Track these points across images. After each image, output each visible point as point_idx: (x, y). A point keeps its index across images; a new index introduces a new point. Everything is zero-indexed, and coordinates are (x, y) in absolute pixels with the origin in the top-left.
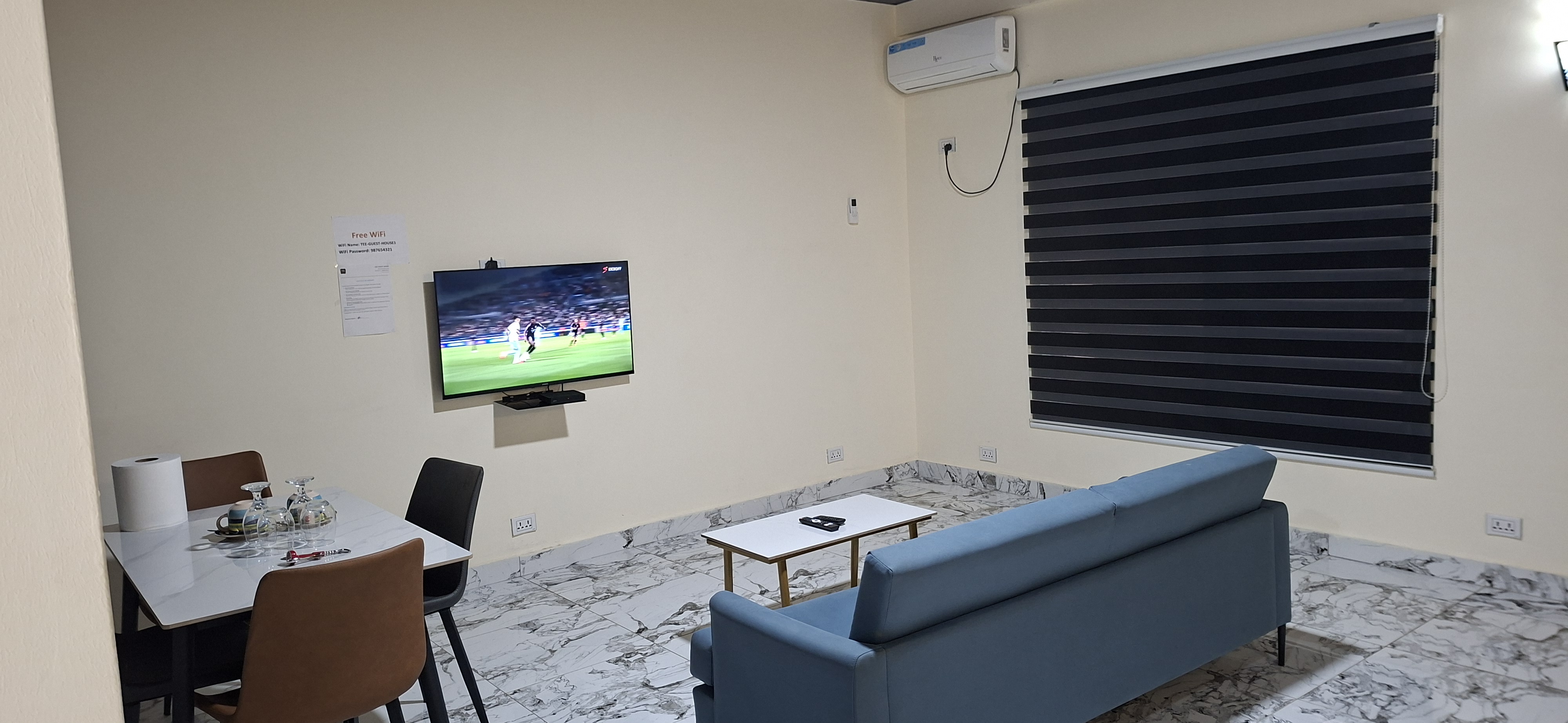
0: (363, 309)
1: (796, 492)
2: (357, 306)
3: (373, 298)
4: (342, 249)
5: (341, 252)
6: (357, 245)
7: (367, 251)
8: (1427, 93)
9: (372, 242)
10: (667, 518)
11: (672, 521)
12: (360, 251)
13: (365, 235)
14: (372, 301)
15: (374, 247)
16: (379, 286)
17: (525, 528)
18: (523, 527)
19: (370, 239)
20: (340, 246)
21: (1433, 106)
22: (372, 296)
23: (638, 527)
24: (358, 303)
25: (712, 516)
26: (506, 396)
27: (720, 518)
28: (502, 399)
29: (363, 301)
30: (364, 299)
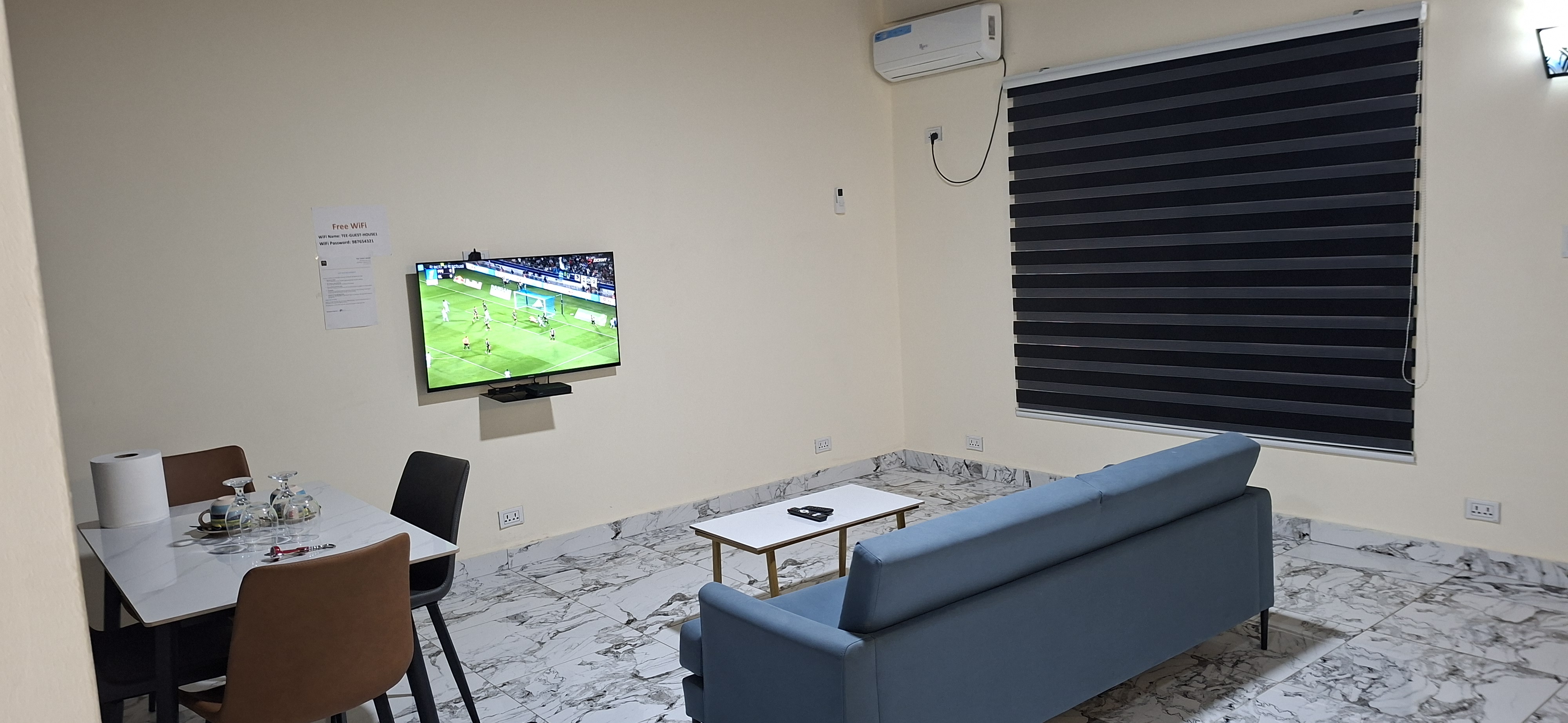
0: (345, 301)
1: (784, 483)
2: (339, 298)
3: (354, 291)
4: (323, 240)
5: (322, 244)
6: (338, 236)
7: (348, 242)
8: (1411, 80)
9: (353, 233)
10: (655, 509)
11: (660, 512)
12: (341, 243)
13: (346, 227)
14: (354, 293)
15: (355, 238)
16: (361, 278)
17: (512, 520)
18: (510, 520)
19: (350, 231)
20: (320, 237)
21: (1416, 93)
22: (354, 288)
23: (627, 518)
24: (340, 295)
25: (700, 507)
26: (492, 388)
27: (709, 508)
28: (487, 392)
29: (345, 293)
30: (346, 291)
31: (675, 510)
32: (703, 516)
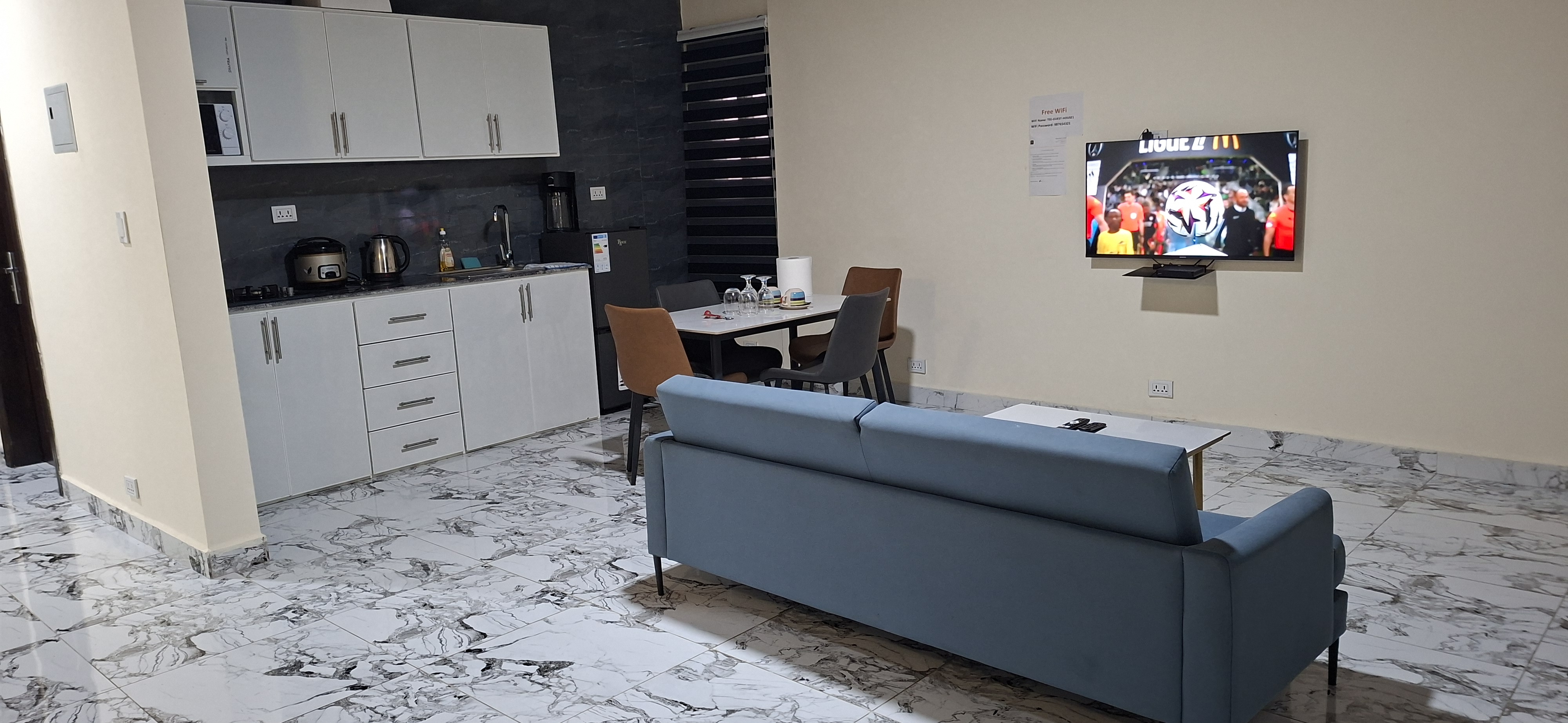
0: (1044, 174)
2: (1040, 171)
4: (1034, 124)
5: (1033, 127)
6: (1044, 120)
7: (1051, 125)
9: (1056, 117)
10: (1332, 436)
11: (1339, 442)
12: (1046, 126)
13: (1051, 112)
14: (1050, 167)
15: (1056, 122)
16: (1057, 155)
17: (1160, 392)
19: (1054, 115)
20: (1033, 121)
22: (1051, 163)
24: (1041, 168)
30: (1044, 166)
31: (1361, 446)
32: (1406, 467)
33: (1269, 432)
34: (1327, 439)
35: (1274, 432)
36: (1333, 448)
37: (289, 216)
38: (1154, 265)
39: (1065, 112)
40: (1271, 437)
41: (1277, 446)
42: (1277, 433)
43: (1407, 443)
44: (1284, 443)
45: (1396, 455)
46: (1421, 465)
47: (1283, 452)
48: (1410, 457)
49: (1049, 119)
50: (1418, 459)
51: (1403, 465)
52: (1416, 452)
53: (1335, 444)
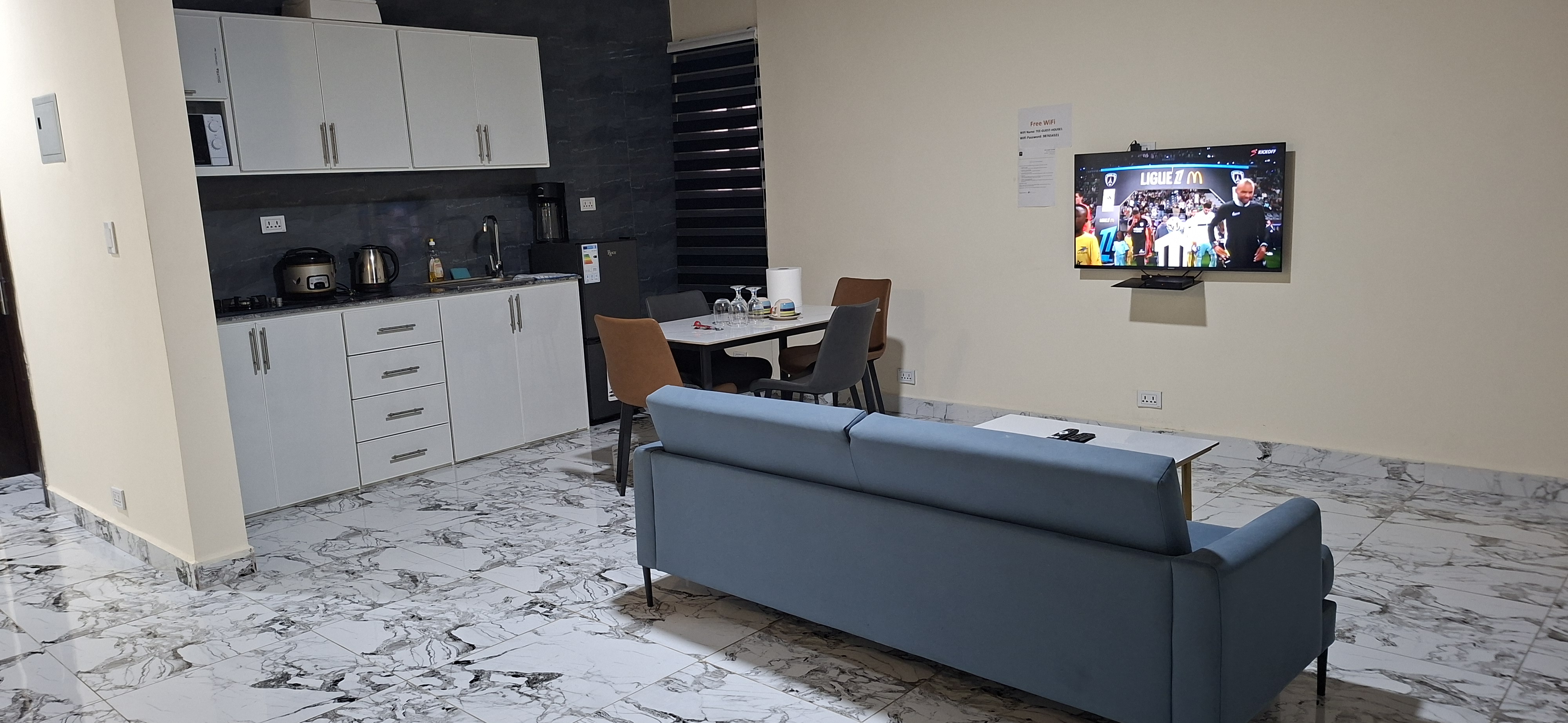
0: (1033, 185)
2: (1028, 183)
3: (1040, 177)
4: (1023, 135)
5: (1021, 138)
6: (1033, 132)
7: (1040, 136)
12: (1035, 137)
13: (1040, 124)
15: (1045, 133)
16: (1046, 166)
17: (1149, 402)
19: (1044, 127)
20: (1021, 133)
23: (1280, 444)
24: (1029, 180)
25: (1391, 466)
29: (1033, 179)
30: (1034, 177)
31: (1350, 456)
32: (1393, 478)
33: (1257, 443)
34: (1315, 450)
35: (1262, 443)
36: (1321, 459)
37: (277, 226)
38: (1142, 276)
39: (1053, 123)
40: (1259, 448)
41: (1265, 456)
42: (1265, 444)
43: (1394, 454)
44: (1273, 453)
45: (1384, 466)
46: (1409, 475)
47: (1271, 462)
48: (1398, 468)
49: (1038, 131)
50: (1405, 469)
51: (1391, 475)
52: (1404, 463)
53: (1323, 454)
